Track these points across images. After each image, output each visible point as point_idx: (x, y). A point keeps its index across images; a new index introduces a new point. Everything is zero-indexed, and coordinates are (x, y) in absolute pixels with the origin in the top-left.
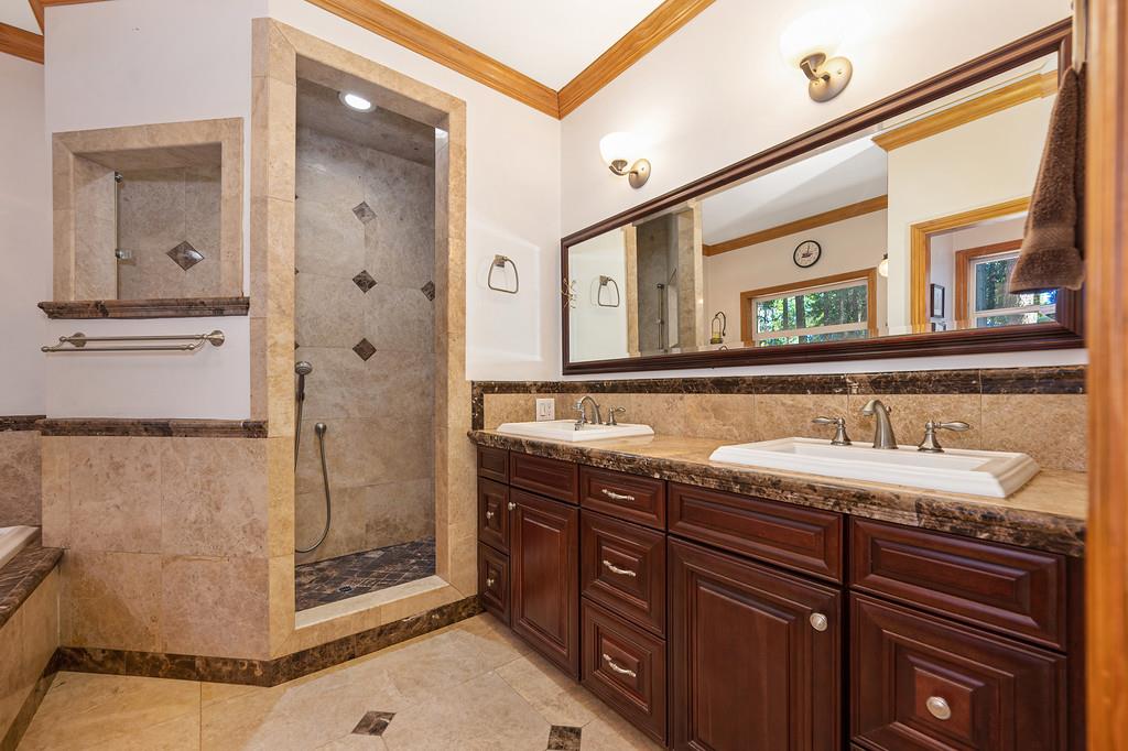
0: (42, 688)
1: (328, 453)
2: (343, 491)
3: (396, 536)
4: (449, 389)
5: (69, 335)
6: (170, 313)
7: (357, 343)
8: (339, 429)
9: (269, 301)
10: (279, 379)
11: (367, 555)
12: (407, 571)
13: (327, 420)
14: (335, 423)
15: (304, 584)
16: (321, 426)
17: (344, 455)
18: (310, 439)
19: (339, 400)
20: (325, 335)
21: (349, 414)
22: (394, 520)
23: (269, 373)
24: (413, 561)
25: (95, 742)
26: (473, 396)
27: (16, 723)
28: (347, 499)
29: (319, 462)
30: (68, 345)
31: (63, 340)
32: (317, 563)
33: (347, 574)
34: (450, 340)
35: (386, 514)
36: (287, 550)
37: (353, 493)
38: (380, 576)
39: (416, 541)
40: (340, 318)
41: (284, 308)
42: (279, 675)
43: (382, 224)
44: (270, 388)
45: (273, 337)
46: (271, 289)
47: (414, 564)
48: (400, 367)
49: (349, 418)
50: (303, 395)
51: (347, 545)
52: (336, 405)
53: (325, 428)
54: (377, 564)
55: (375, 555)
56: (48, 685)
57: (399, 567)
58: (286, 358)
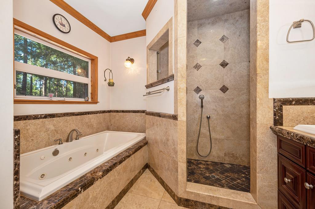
0: (141, 172)
1: (211, 125)
2: (216, 139)
3: (237, 161)
4: (258, 103)
5: (148, 92)
6: (160, 83)
7: (221, 87)
8: (214, 118)
9: (178, 74)
10: (181, 100)
11: (224, 165)
12: (240, 179)
13: (210, 114)
14: (213, 116)
15: (201, 168)
16: (208, 116)
17: (216, 127)
18: (205, 120)
19: (215, 108)
20: (210, 85)
21: (218, 113)
22: (236, 155)
23: (178, 98)
24: (243, 175)
25: (141, 194)
26: (274, 107)
27: (132, 180)
28: (217, 143)
29: (208, 128)
30: (148, 94)
31: (147, 93)
32: (207, 161)
33: (215, 170)
34: (258, 78)
35: (233, 151)
36: (183, 161)
37: (220, 141)
38: (227, 176)
39: (247, 165)
40: (215, 79)
41: (182, 75)
42: (181, 203)
43: (231, 41)
44: (178, 104)
45: (179, 86)
46: (179, 69)
47: (243, 177)
48: (239, 95)
49: (218, 114)
50: (203, 106)
51: (217, 158)
52: (214, 109)
53: (210, 117)
54: (227, 171)
55: (228, 166)
56: (143, 172)
57: (236, 176)
58: (183, 93)
